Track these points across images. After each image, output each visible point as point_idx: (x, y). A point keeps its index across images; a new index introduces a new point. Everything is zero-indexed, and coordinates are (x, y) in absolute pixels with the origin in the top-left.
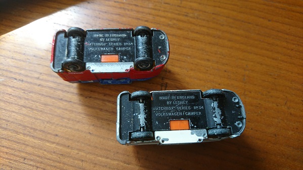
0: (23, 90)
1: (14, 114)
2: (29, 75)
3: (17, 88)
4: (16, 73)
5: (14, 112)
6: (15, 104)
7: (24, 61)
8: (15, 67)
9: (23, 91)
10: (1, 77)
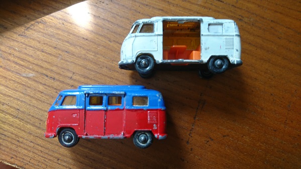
0: (55, 89)
3: (49, 86)
4: (46, 69)
7: (55, 56)
8: (45, 61)
10: (31, 72)
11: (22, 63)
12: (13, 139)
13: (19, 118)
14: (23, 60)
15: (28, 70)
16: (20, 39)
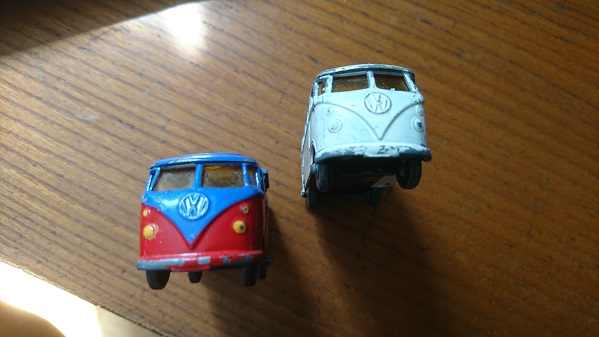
0: (134, 145)
1: (112, 187)
2: (147, 118)
3: (122, 139)
4: (121, 109)
5: (112, 183)
6: (116, 169)
7: (139, 89)
8: (121, 96)
9: (133, 148)
10: (93, 112)
11: (78, 95)
12: (45, 228)
13: (60, 191)
14: (80, 90)
15: (87, 108)
16: (79, 54)
